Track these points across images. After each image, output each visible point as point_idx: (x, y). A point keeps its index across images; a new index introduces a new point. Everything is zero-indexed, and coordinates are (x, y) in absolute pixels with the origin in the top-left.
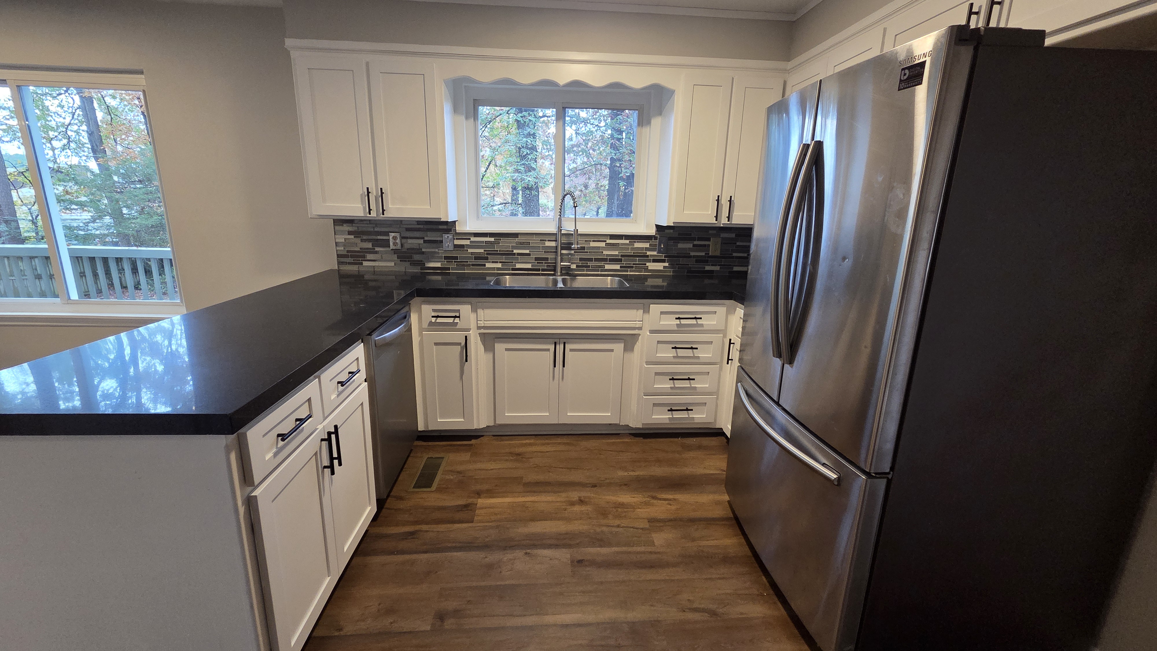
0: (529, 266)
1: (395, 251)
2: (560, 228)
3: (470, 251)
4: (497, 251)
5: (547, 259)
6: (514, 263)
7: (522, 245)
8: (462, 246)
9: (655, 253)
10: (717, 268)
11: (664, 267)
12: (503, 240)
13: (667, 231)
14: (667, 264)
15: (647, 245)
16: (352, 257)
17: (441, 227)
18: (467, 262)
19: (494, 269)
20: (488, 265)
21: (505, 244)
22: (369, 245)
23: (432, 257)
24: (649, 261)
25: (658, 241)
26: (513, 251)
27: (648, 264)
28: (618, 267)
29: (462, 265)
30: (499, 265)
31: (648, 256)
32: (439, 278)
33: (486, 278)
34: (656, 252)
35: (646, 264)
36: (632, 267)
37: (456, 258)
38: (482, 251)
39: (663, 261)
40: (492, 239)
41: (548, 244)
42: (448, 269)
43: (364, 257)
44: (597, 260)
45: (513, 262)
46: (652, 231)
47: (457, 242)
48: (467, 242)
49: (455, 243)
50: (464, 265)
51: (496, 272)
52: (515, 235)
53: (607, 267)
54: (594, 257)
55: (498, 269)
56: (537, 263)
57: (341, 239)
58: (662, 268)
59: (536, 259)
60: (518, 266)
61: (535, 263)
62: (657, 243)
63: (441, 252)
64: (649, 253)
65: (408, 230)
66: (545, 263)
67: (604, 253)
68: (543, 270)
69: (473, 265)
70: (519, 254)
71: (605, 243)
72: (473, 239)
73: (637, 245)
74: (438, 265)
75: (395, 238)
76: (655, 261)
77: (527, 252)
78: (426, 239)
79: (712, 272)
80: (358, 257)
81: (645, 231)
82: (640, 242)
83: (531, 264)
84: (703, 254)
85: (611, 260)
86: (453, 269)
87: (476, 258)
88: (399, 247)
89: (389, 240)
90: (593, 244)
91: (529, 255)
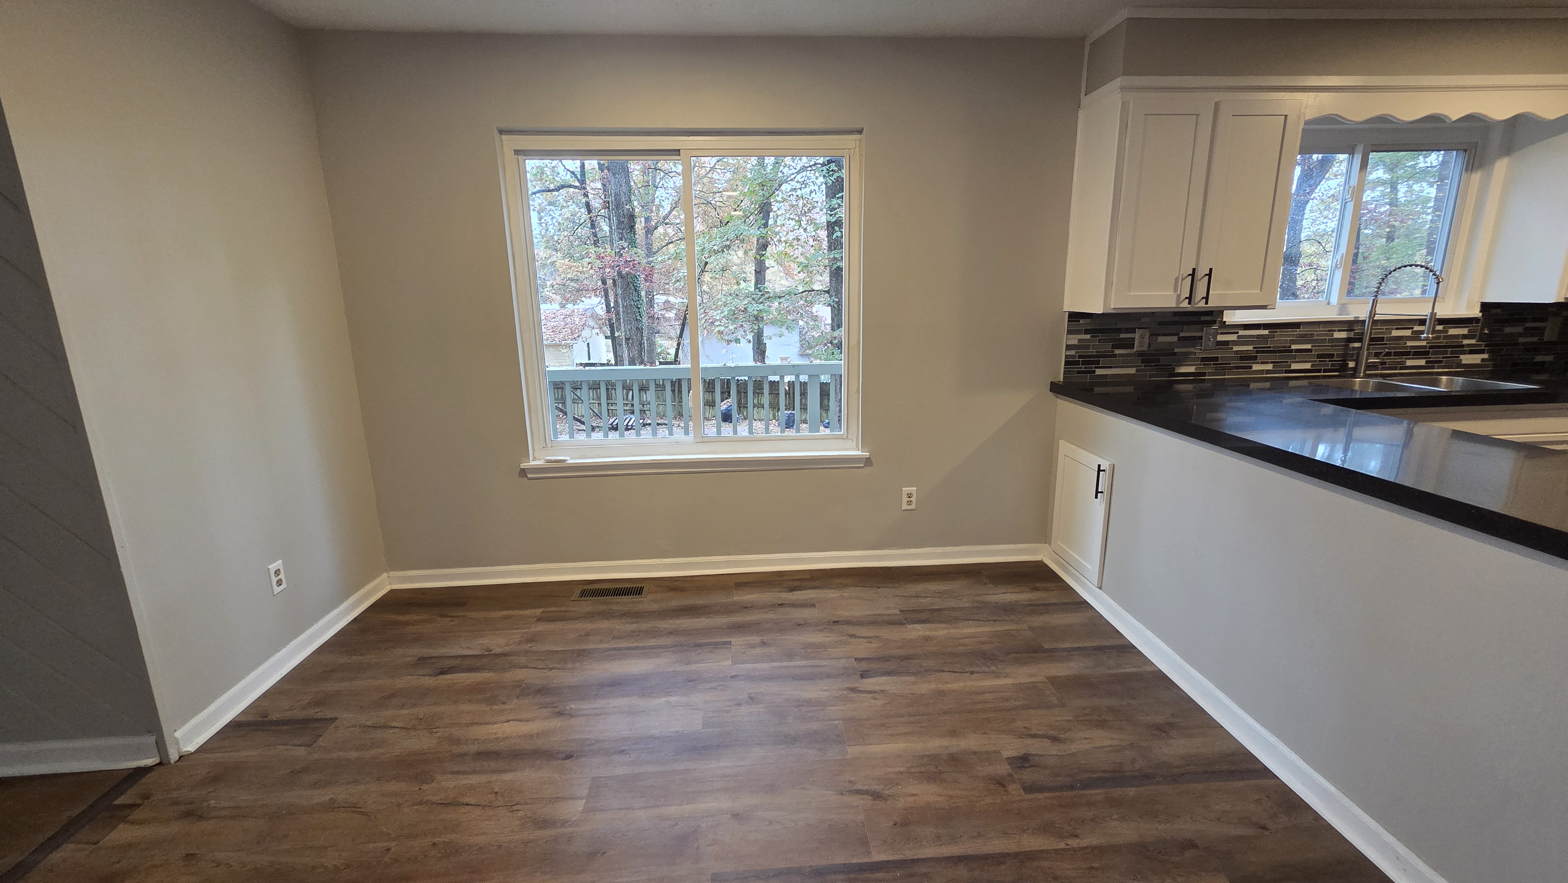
0: (1308, 366)
1: (1140, 354)
2: (1373, 313)
3: (1236, 348)
4: (1270, 347)
5: (1332, 356)
6: (1289, 363)
7: (1303, 339)
8: (1226, 343)
9: (1473, 342)
10: (1550, 358)
11: (1483, 360)
12: (1279, 332)
13: (1493, 311)
14: (1486, 356)
15: (1465, 331)
16: (1084, 363)
17: (1203, 318)
18: (1230, 364)
19: (1262, 372)
20: (1256, 367)
21: (1281, 337)
22: (1107, 347)
23: (1184, 359)
24: (1464, 353)
25: (1480, 325)
26: (1290, 347)
27: (1462, 357)
28: (1422, 362)
29: (1223, 368)
30: (1270, 367)
31: (1463, 346)
32: (1190, 387)
33: (1249, 385)
34: (1474, 340)
35: (1459, 357)
36: (1441, 362)
37: (1216, 359)
38: (1250, 348)
39: (1482, 352)
40: (1266, 332)
41: (1337, 335)
42: (1204, 374)
43: (1098, 362)
44: (1396, 354)
45: (1287, 362)
46: (1476, 312)
47: (1220, 338)
48: (1234, 337)
49: (1218, 339)
50: (1224, 368)
51: (1264, 376)
52: (1296, 325)
53: (1409, 363)
54: (1393, 351)
55: (1268, 372)
56: (1320, 361)
57: (1074, 340)
58: (1479, 362)
59: (1319, 356)
60: (1294, 366)
61: (1316, 361)
62: (1479, 328)
63: (1198, 352)
64: (1466, 342)
65: (1160, 323)
66: (1329, 361)
67: (1408, 344)
68: (1325, 371)
69: (1236, 368)
70: (1297, 351)
71: (1411, 331)
72: (1242, 333)
73: (1452, 332)
74: (1192, 369)
75: (1142, 337)
76: (1472, 352)
77: (1309, 346)
78: (1182, 335)
79: (1543, 363)
80: (1092, 361)
81: (1465, 313)
82: (1459, 327)
83: (1310, 364)
84: (1535, 339)
85: (1415, 354)
86: (1211, 374)
87: (1242, 358)
88: (1145, 348)
89: (1135, 338)
90: (1395, 333)
91: (1310, 350)
